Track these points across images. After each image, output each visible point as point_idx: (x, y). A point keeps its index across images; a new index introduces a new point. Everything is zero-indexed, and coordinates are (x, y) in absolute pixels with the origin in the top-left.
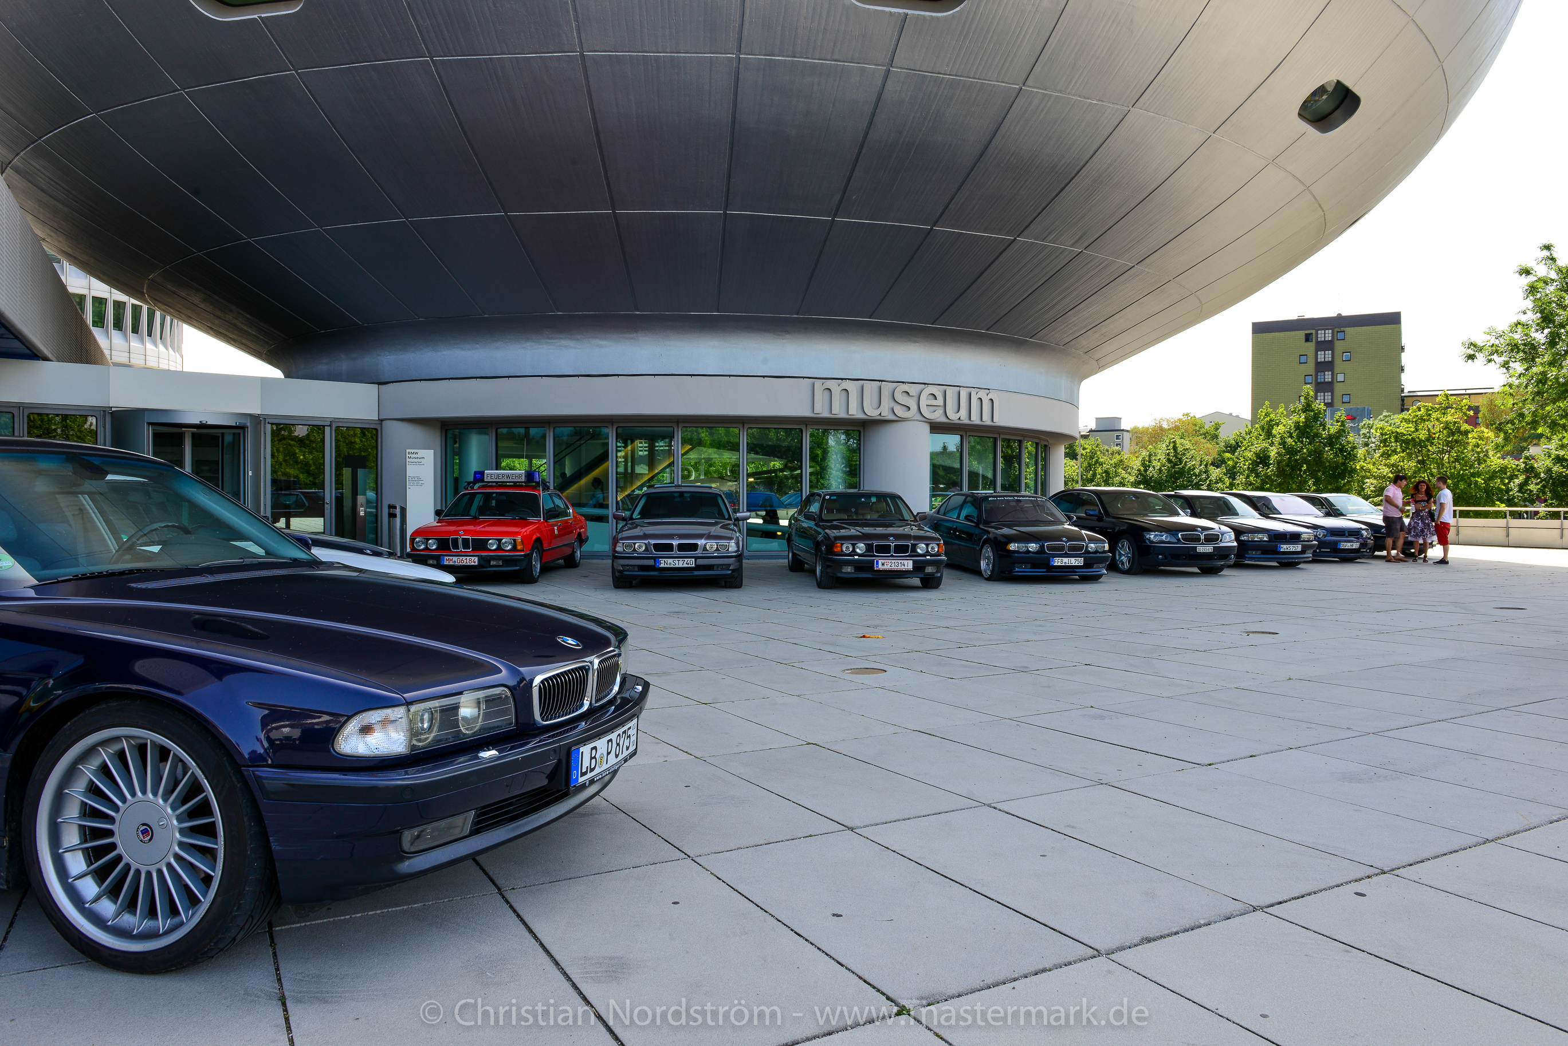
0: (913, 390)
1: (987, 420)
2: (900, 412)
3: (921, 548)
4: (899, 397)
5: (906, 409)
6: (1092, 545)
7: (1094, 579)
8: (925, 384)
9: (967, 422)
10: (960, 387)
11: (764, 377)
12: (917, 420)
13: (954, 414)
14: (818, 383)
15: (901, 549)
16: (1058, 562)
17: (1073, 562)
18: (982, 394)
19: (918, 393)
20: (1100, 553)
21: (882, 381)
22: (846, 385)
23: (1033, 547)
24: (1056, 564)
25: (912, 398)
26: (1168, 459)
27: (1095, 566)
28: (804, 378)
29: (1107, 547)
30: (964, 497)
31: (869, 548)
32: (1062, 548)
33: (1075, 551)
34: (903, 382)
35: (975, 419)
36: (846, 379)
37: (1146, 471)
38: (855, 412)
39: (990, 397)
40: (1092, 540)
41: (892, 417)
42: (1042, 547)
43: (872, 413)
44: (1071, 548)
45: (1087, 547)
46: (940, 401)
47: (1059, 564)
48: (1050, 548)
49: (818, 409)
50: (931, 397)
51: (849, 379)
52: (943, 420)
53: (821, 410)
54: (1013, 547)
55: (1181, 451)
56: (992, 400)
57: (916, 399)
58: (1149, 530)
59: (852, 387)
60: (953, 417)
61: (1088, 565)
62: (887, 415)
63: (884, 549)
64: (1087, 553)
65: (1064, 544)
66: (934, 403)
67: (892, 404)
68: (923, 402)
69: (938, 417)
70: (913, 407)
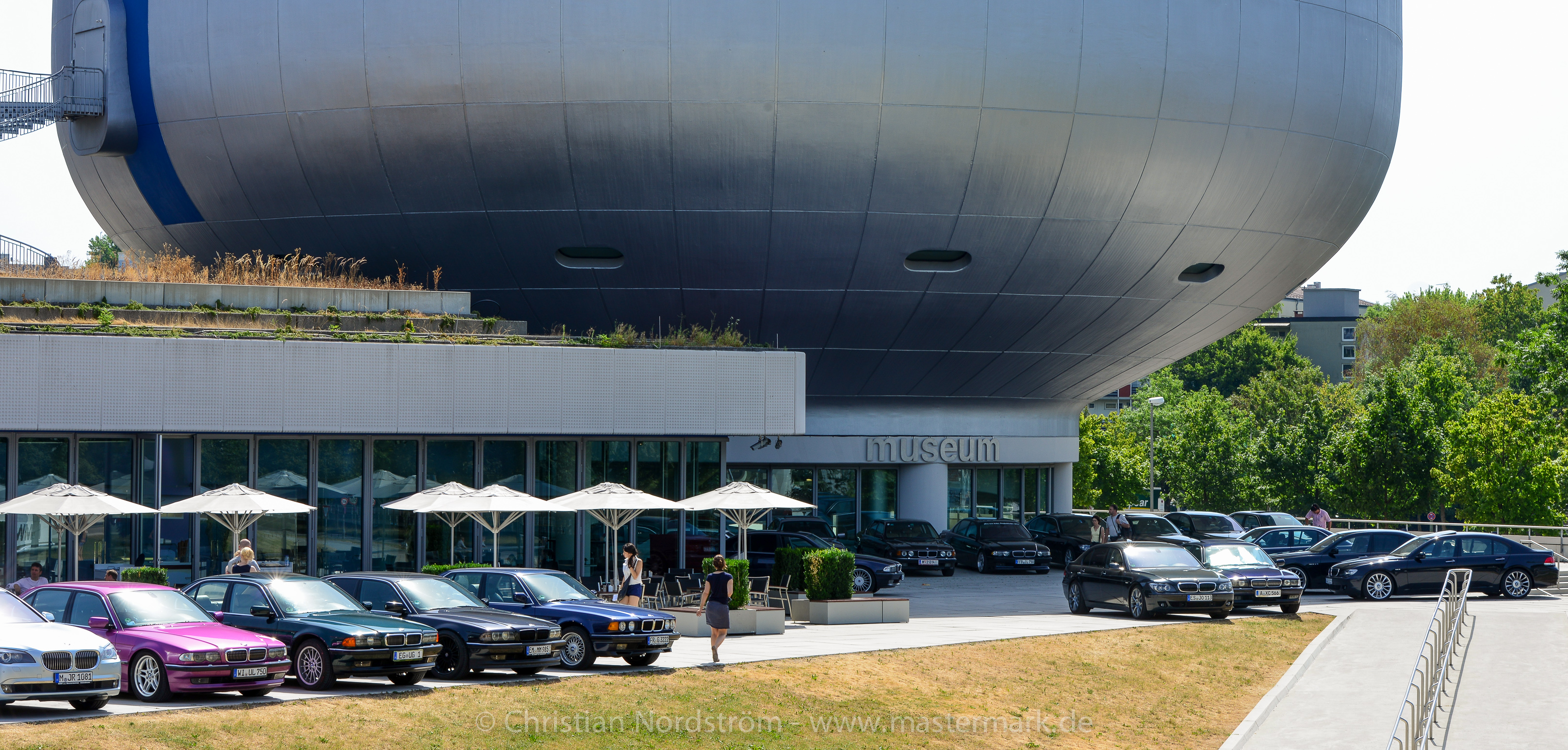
0: (936, 441)
1: (990, 460)
2: (926, 457)
3: (942, 555)
4: (927, 447)
5: (930, 455)
6: (1040, 553)
7: (1045, 572)
8: (944, 436)
10: (970, 436)
11: (833, 436)
14: (870, 440)
15: (932, 554)
16: (1019, 562)
17: (1028, 562)
18: (986, 441)
19: (939, 443)
20: (1044, 557)
21: (913, 436)
23: (1006, 553)
26: (1308, 429)
27: (1042, 565)
28: (860, 436)
29: (1049, 553)
30: (969, 522)
31: (916, 553)
32: (1022, 554)
33: (1030, 556)
34: (928, 436)
35: (981, 460)
36: (889, 436)
37: (1272, 447)
38: (895, 459)
39: (993, 442)
40: (1040, 549)
41: (920, 461)
42: (1011, 553)
43: (907, 459)
44: (1028, 554)
45: (1037, 553)
46: (955, 448)
48: (1016, 554)
49: (869, 458)
50: (949, 446)
51: (891, 436)
52: (957, 461)
53: (872, 459)
54: (995, 553)
55: (1326, 417)
56: (994, 444)
57: (937, 448)
58: (1082, 544)
59: (893, 441)
60: (965, 459)
61: (1037, 564)
62: (917, 459)
63: (924, 554)
64: (1037, 556)
65: (1024, 551)
66: (951, 449)
67: (921, 452)
68: (943, 450)
69: (954, 459)
70: (936, 453)
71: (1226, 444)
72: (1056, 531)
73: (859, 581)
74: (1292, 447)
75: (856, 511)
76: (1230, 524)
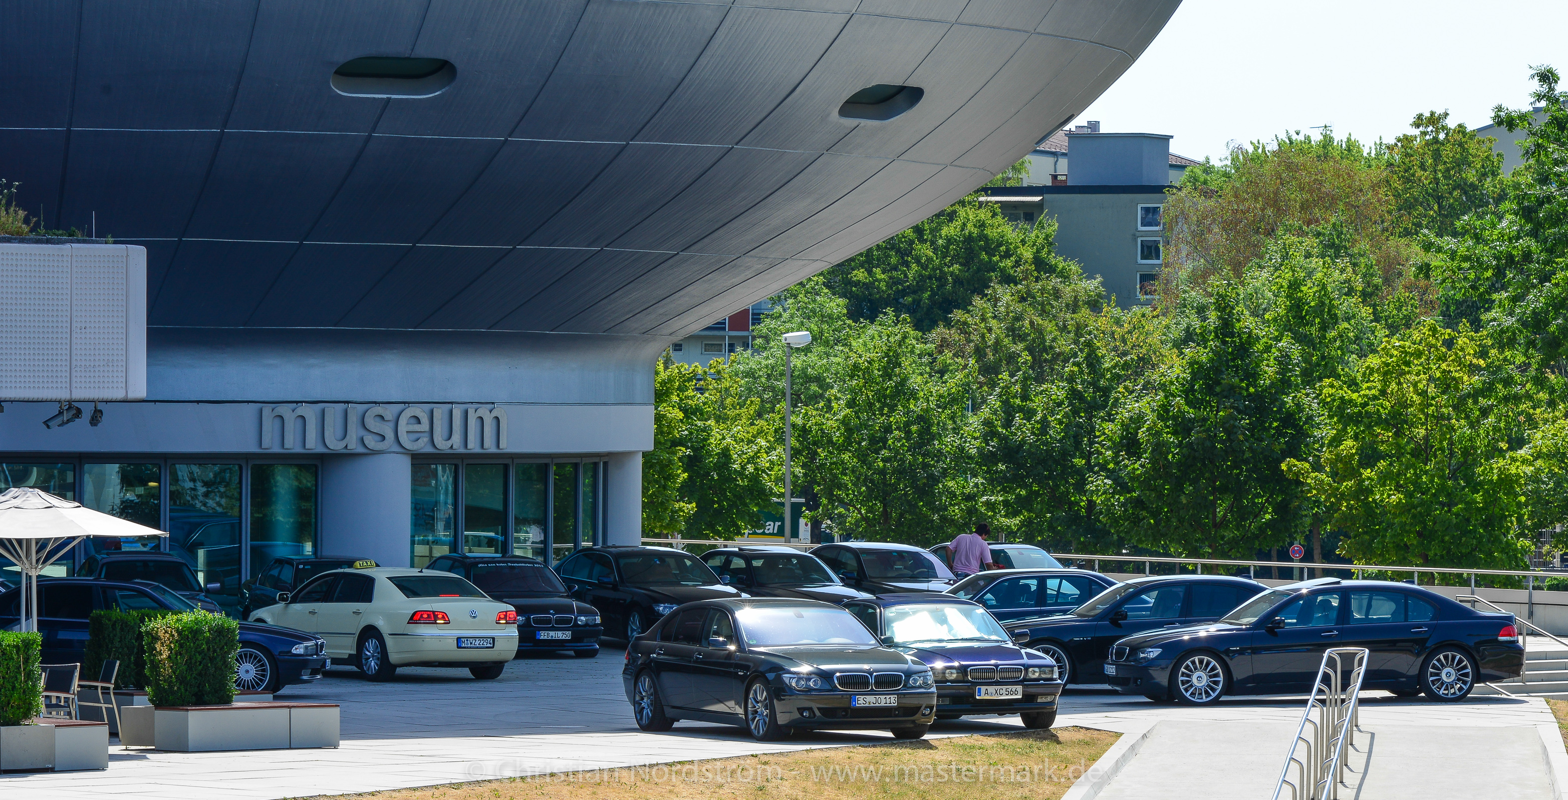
0: (390, 412)
1: (490, 446)
2: (371, 442)
4: (372, 423)
5: (379, 438)
6: (583, 618)
7: (591, 654)
8: (404, 403)
9: (462, 450)
10: (452, 403)
11: (198, 402)
12: (394, 452)
13: (444, 442)
14: (267, 410)
16: (544, 635)
17: (560, 635)
18: (483, 411)
19: (396, 415)
20: (590, 626)
21: (348, 402)
22: (303, 410)
24: (542, 638)
25: (388, 423)
27: (585, 640)
28: (248, 402)
29: (598, 620)
30: (450, 562)
32: (548, 621)
33: (561, 625)
34: (375, 403)
35: (473, 446)
36: (302, 402)
38: (313, 445)
39: (494, 414)
40: (582, 612)
41: (361, 450)
42: (528, 619)
43: (335, 445)
44: (558, 621)
45: (576, 619)
46: (425, 426)
47: (546, 638)
48: (537, 621)
49: (266, 443)
50: (413, 421)
51: (306, 402)
52: (429, 449)
53: (271, 445)
56: (497, 418)
57: (392, 425)
58: (658, 602)
59: (310, 413)
60: (442, 445)
61: (576, 638)
62: (354, 446)
64: (576, 625)
65: (552, 616)
66: (417, 428)
67: (362, 432)
68: (403, 427)
69: (422, 446)
70: (390, 435)
71: (923, 419)
72: (612, 579)
73: (247, 671)
74: (1045, 424)
75: (240, 543)
76: (931, 566)
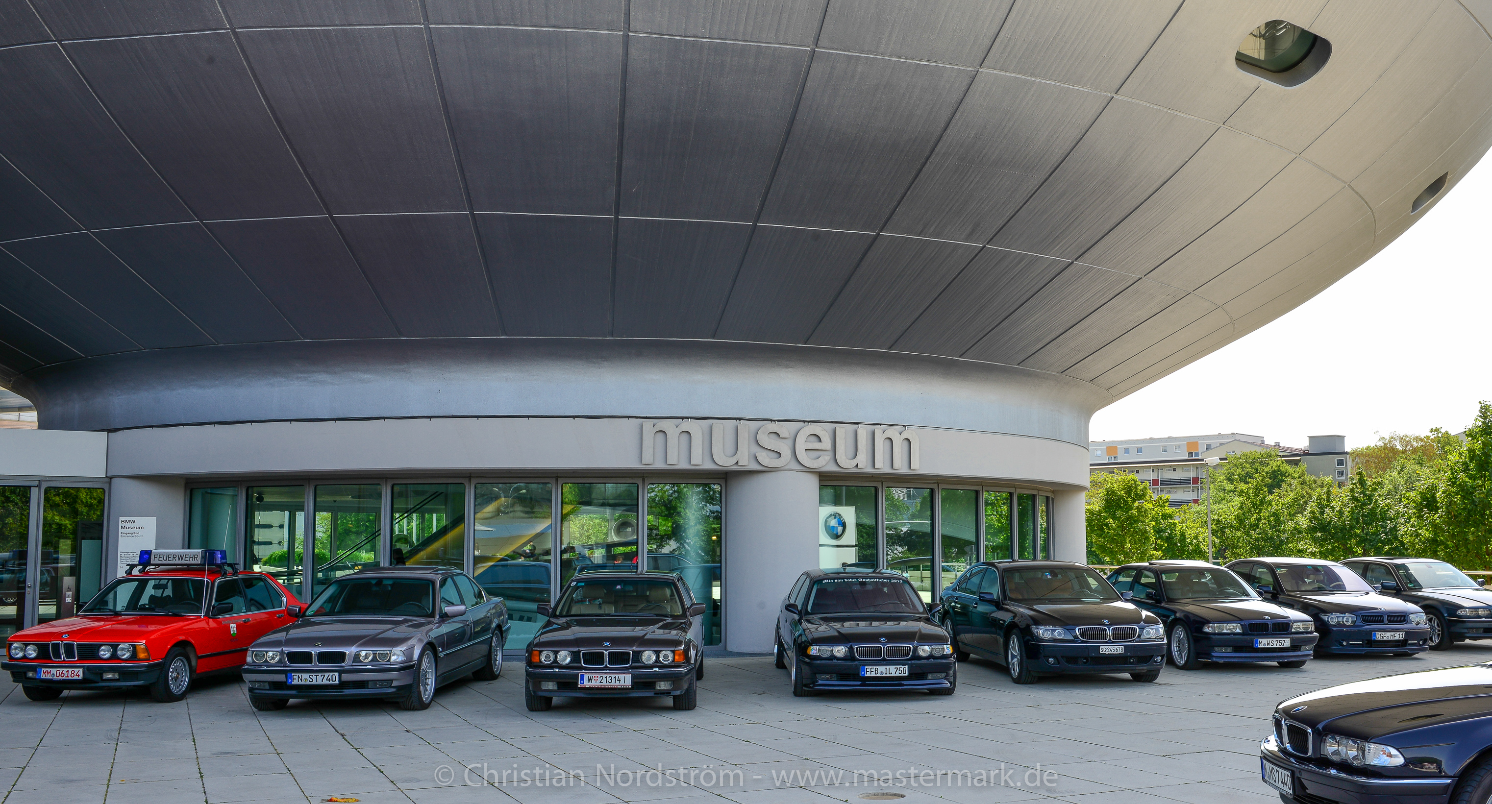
0: (785, 430)
1: (903, 467)
2: (766, 459)
3: (648, 656)
4: (764, 440)
5: (776, 455)
6: (927, 648)
8: (804, 421)
9: (869, 470)
10: (857, 423)
11: (574, 417)
12: (793, 470)
13: (848, 461)
14: (647, 424)
15: (618, 659)
16: (871, 671)
17: (893, 671)
18: (892, 432)
19: (793, 432)
20: (934, 658)
21: (740, 419)
22: (686, 425)
23: (840, 651)
24: (868, 674)
25: (784, 440)
27: (930, 676)
28: (629, 417)
29: (949, 649)
31: (575, 656)
32: (878, 652)
34: (771, 420)
35: (883, 466)
36: (687, 418)
38: (702, 461)
39: (904, 436)
40: (925, 639)
41: (754, 467)
42: (851, 649)
43: (725, 461)
44: (890, 652)
45: (915, 649)
46: (827, 444)
47: (873, 674)
48: (862, 652)
49: (647, 459)
50: (814, 438)
51: (692, 418)
52: (833, 468)
53: (652, 460)
54: (814, 650)
56: (908, 440)
57: (789, 442)
59: (697, 428)
60: (847, 464)
62: (746, 462)
63: (595, 659)
64: (916, 657)
65: (883, 645)
66: (818, 446)
67: (755, 449)
68: (801, 446)
69: (825, 464)
70: (786, 452)
